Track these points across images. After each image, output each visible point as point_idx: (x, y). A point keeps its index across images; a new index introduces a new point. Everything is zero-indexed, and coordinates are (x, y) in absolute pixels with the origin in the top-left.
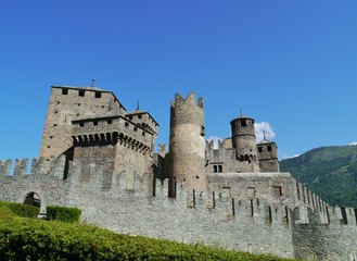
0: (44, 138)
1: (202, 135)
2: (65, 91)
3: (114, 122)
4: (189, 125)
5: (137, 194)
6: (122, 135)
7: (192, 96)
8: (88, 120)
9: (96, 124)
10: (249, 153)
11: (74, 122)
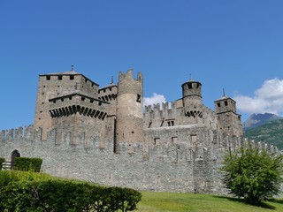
0: (36, 113)
1: (137, 101)
2: (48, 78)
3: (73, 98)
4: (127, 95)
5: (77, 147)
6: (79, 107)
7: (130, 72)
8: (58, 99)
9: (62, 100)
10: (193, 110)
11: (50, 101)
